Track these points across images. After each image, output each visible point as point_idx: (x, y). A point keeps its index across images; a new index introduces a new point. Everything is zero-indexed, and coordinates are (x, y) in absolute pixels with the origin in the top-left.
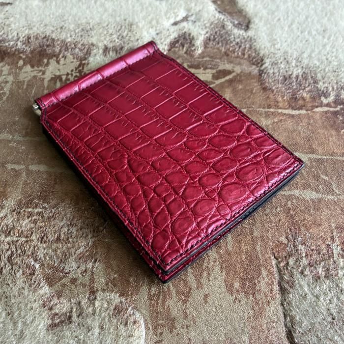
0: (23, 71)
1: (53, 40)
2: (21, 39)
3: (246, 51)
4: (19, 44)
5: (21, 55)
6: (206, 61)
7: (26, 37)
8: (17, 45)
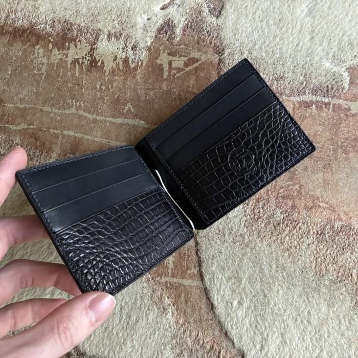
0: (53, 53)
1: (71, 24)
2: (48, 23)
3: (214, 39)
4: (48, 27)
5: (50, 38)
6: (181, 48)
7: (52, 21)
8: (46, 28)
